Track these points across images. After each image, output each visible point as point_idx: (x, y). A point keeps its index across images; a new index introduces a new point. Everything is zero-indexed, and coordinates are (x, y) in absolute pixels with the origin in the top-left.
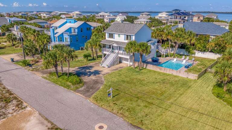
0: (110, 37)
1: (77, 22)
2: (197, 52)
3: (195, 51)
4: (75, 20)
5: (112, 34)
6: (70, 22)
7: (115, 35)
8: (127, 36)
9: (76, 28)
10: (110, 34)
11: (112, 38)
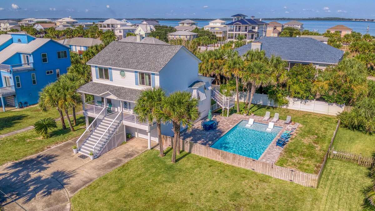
0: (101, 77)
1: (34, 39)
2: (291, 100)
3: (287, 98)
4: (28, 36)
5: (106, 70)
6: (19, 41)
7: (113, 71)
8: (142, 75)
9: (30, 55)
10: (101, 69)
11: (107, 78)
